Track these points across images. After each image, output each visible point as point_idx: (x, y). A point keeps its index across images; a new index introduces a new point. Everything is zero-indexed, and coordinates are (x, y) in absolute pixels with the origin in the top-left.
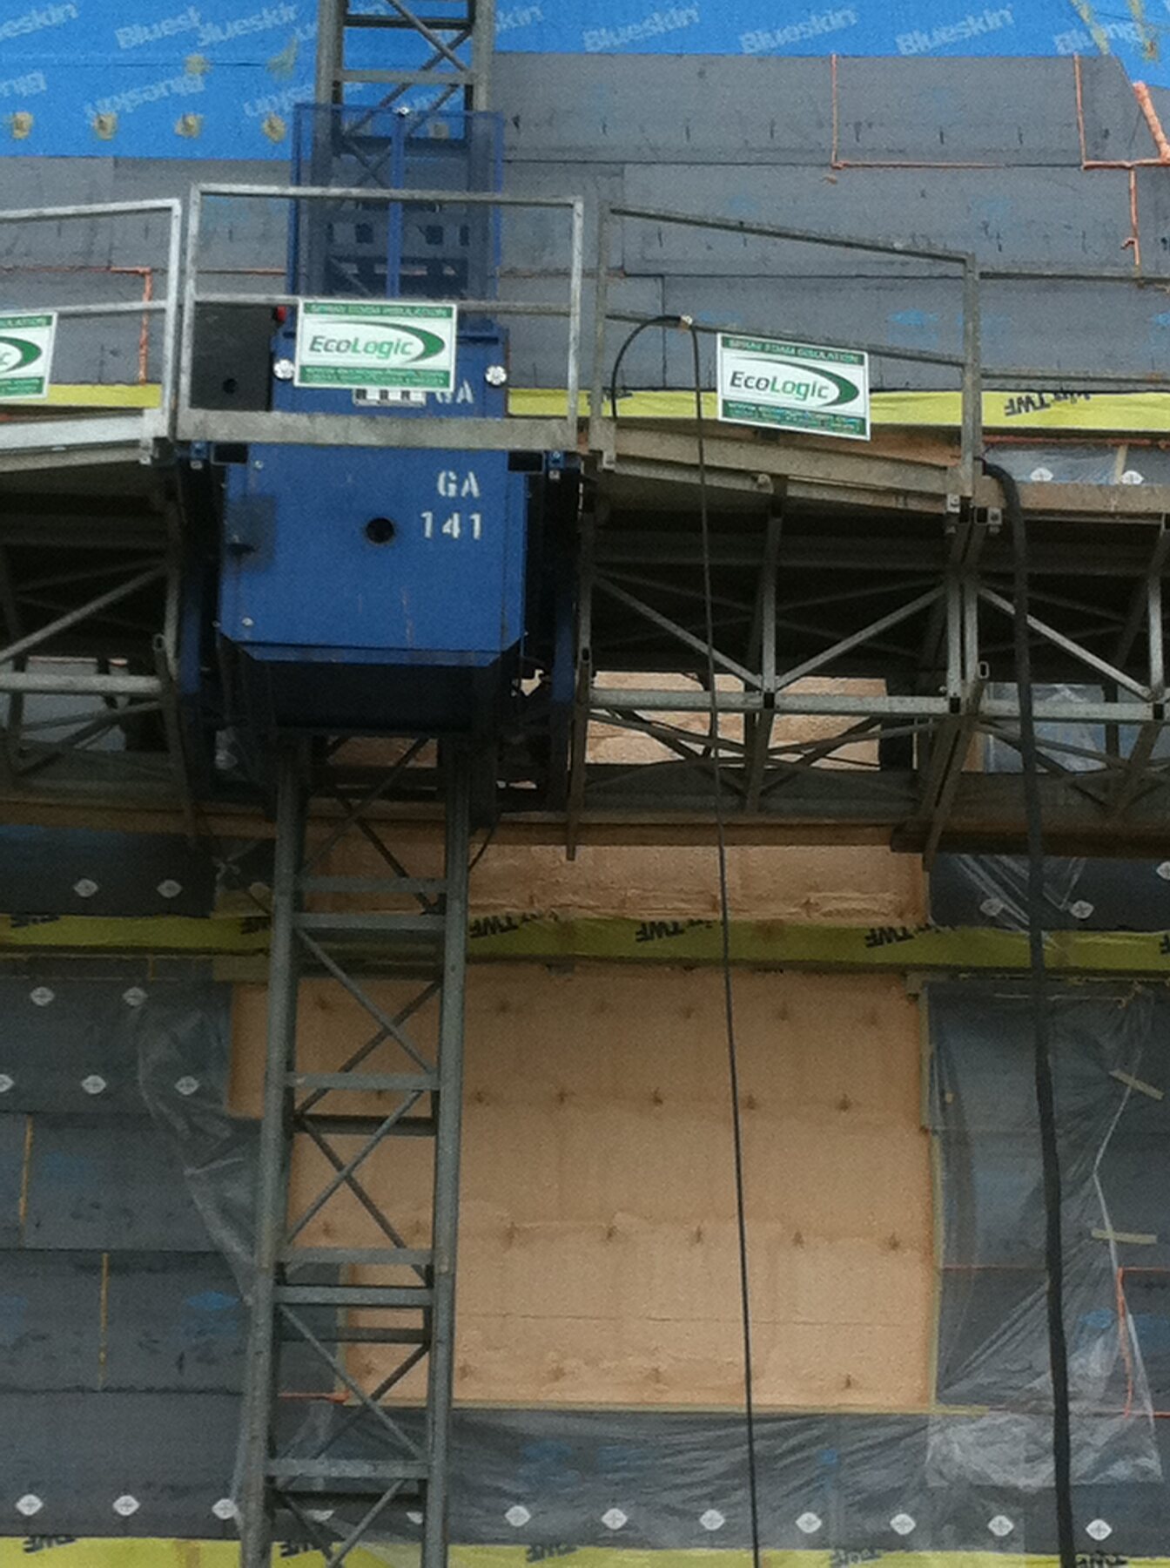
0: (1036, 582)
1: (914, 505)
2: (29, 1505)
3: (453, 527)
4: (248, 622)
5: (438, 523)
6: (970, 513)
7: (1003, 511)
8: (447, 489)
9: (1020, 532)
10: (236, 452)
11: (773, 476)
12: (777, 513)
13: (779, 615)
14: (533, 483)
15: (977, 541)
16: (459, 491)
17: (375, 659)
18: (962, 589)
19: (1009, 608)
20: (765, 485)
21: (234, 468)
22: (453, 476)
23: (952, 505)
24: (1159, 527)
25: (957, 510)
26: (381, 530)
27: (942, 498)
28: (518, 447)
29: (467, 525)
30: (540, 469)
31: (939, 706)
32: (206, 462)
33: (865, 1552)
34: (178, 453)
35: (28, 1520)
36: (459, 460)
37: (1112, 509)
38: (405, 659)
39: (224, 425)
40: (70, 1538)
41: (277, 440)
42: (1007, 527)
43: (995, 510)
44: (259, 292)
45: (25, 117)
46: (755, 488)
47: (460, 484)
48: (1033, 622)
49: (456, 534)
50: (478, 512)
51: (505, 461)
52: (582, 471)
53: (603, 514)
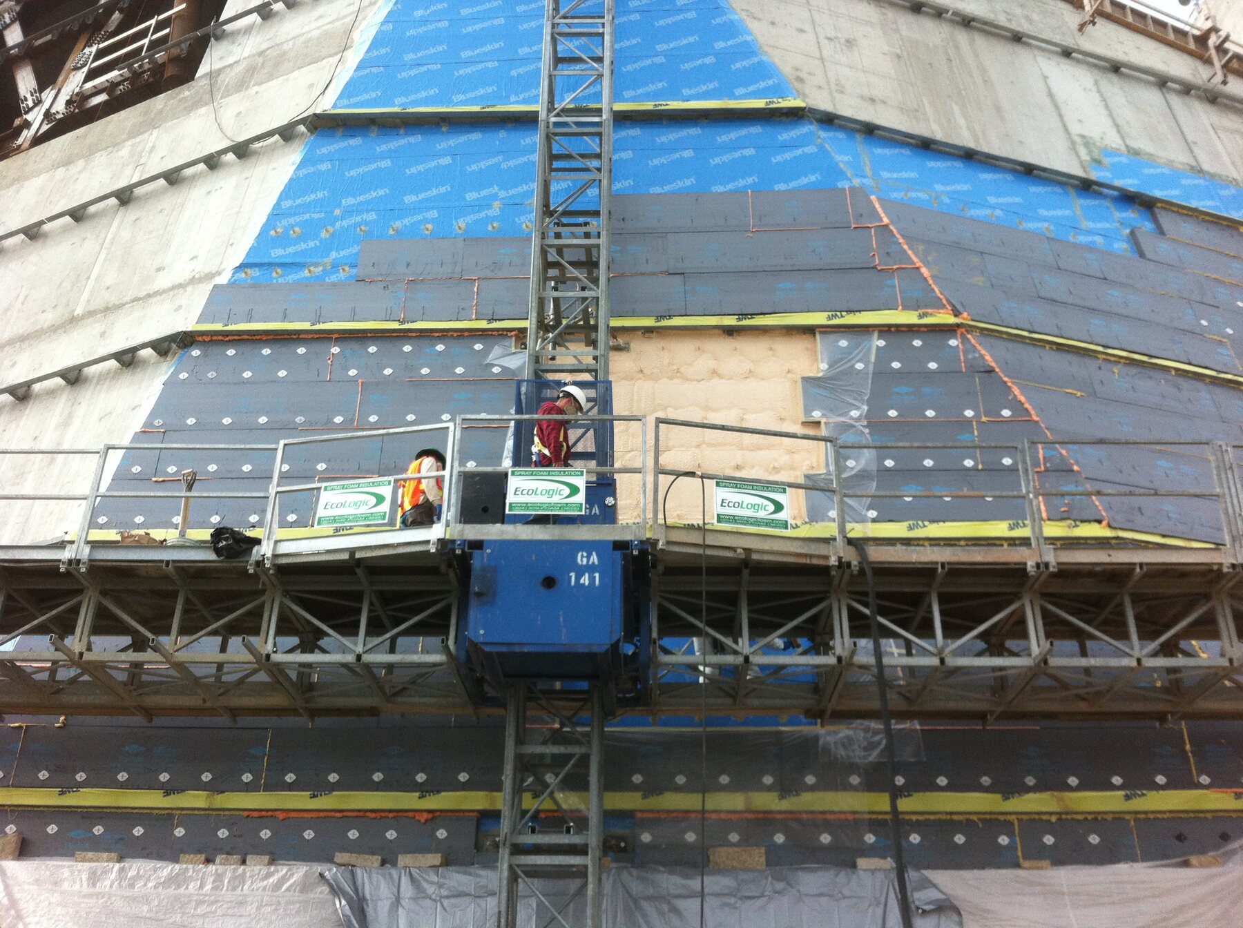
0: (880, 596)
1: (815, 561)
2: (421, 777)
3: (585, 580)
4: (482, 632)
5: (578, 578)
6: (843, 565)
7: (859, 563)
8: (582, 561)
9: (869, 573)
10: (478, 545)
11: (744, 549)
12: (746, 567)
13: (749, 611)
14: (625, 557)
15: (846, 577)
16: (588, 561)
17: (547, 649)
18: (839, 600)
19: (867, 611)
20: (741, 554)
21: (477, 553)
22: (585, 554)
23: (833, 561)
24: (937, 569)
25: (837, 563)
26: (549, 582)
27: (827, 557)
28: (617, 538)
29: (592, 579)
30: (628, 549)
31: (830, 660)
32: (463, 551)
33: (794, 793)
34: (450, 546)
35: (421, 784)
36: (588, 546)
37: (914, 561)
38: (561, 649)
39: (474, 532)
40: (438, 792)
41: (498, 538)
42: (862, 572)
43: (855, 563)
44: (489, 466)
45: (430, 226)
46: (736, 556)
47: (588, 557)
48: (881, 619)
49: (587, 583)
50: (598, 572)
51: (611, 546)
52: (650, 550)
53: (661, 568)
